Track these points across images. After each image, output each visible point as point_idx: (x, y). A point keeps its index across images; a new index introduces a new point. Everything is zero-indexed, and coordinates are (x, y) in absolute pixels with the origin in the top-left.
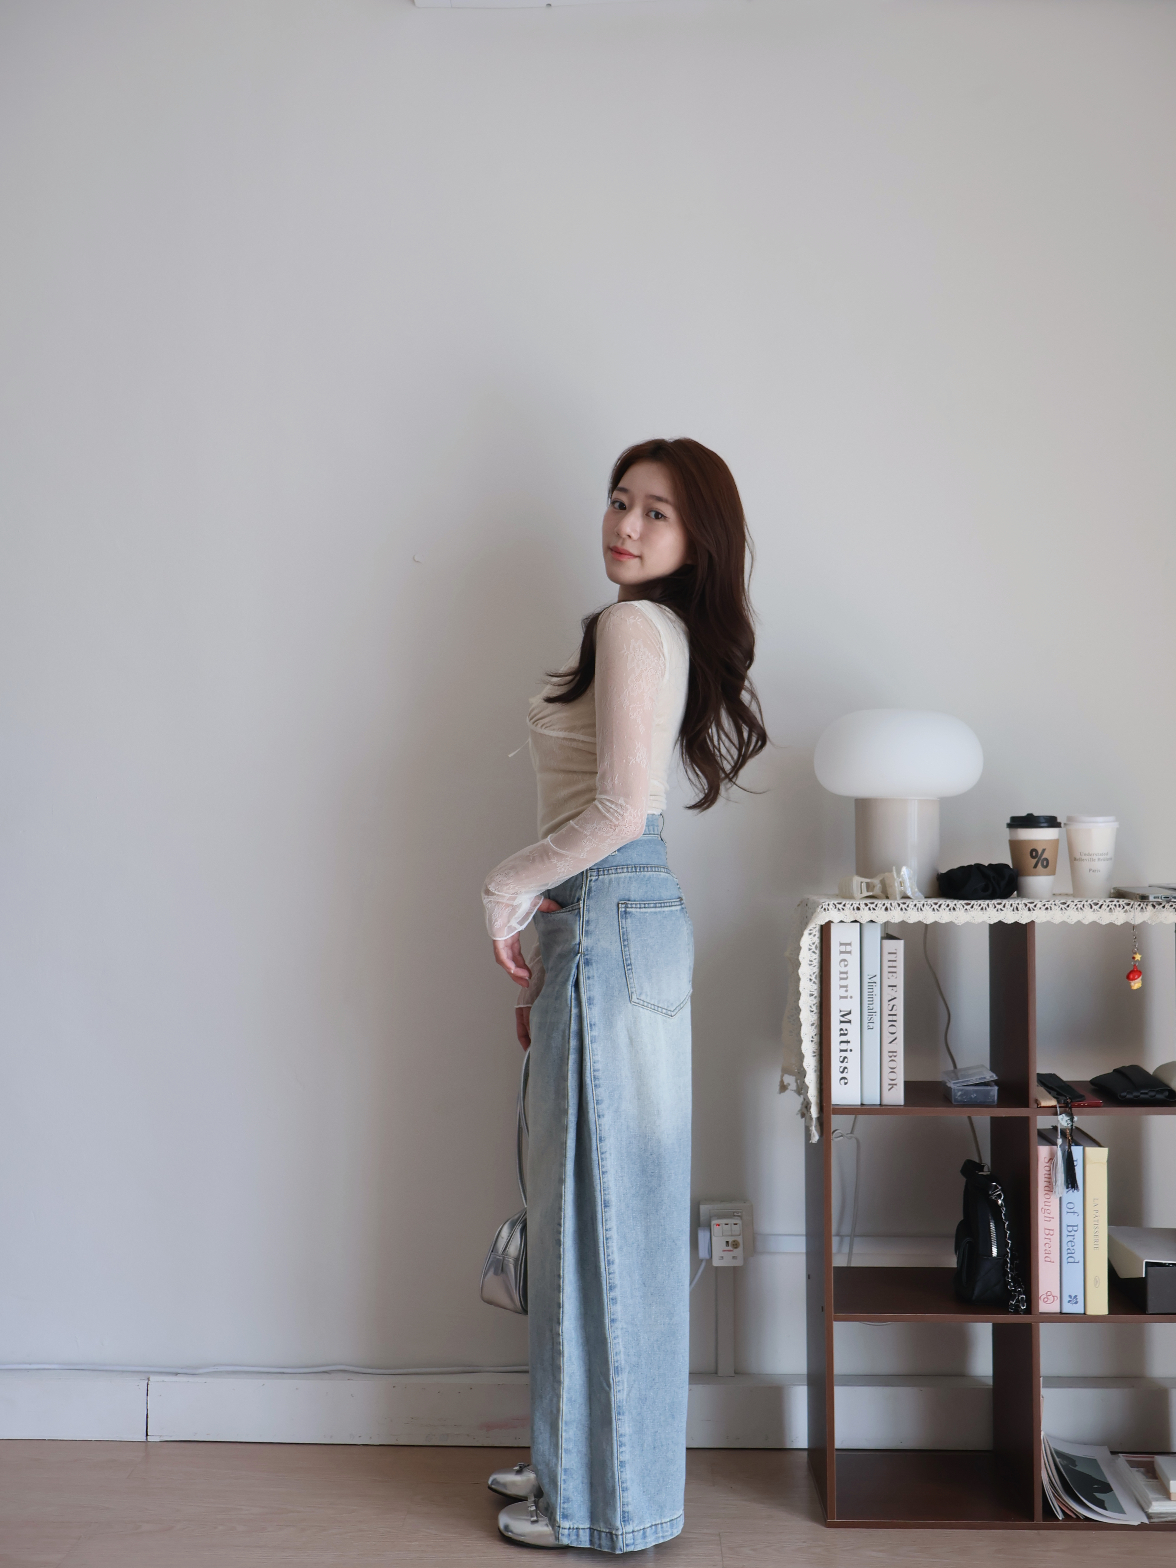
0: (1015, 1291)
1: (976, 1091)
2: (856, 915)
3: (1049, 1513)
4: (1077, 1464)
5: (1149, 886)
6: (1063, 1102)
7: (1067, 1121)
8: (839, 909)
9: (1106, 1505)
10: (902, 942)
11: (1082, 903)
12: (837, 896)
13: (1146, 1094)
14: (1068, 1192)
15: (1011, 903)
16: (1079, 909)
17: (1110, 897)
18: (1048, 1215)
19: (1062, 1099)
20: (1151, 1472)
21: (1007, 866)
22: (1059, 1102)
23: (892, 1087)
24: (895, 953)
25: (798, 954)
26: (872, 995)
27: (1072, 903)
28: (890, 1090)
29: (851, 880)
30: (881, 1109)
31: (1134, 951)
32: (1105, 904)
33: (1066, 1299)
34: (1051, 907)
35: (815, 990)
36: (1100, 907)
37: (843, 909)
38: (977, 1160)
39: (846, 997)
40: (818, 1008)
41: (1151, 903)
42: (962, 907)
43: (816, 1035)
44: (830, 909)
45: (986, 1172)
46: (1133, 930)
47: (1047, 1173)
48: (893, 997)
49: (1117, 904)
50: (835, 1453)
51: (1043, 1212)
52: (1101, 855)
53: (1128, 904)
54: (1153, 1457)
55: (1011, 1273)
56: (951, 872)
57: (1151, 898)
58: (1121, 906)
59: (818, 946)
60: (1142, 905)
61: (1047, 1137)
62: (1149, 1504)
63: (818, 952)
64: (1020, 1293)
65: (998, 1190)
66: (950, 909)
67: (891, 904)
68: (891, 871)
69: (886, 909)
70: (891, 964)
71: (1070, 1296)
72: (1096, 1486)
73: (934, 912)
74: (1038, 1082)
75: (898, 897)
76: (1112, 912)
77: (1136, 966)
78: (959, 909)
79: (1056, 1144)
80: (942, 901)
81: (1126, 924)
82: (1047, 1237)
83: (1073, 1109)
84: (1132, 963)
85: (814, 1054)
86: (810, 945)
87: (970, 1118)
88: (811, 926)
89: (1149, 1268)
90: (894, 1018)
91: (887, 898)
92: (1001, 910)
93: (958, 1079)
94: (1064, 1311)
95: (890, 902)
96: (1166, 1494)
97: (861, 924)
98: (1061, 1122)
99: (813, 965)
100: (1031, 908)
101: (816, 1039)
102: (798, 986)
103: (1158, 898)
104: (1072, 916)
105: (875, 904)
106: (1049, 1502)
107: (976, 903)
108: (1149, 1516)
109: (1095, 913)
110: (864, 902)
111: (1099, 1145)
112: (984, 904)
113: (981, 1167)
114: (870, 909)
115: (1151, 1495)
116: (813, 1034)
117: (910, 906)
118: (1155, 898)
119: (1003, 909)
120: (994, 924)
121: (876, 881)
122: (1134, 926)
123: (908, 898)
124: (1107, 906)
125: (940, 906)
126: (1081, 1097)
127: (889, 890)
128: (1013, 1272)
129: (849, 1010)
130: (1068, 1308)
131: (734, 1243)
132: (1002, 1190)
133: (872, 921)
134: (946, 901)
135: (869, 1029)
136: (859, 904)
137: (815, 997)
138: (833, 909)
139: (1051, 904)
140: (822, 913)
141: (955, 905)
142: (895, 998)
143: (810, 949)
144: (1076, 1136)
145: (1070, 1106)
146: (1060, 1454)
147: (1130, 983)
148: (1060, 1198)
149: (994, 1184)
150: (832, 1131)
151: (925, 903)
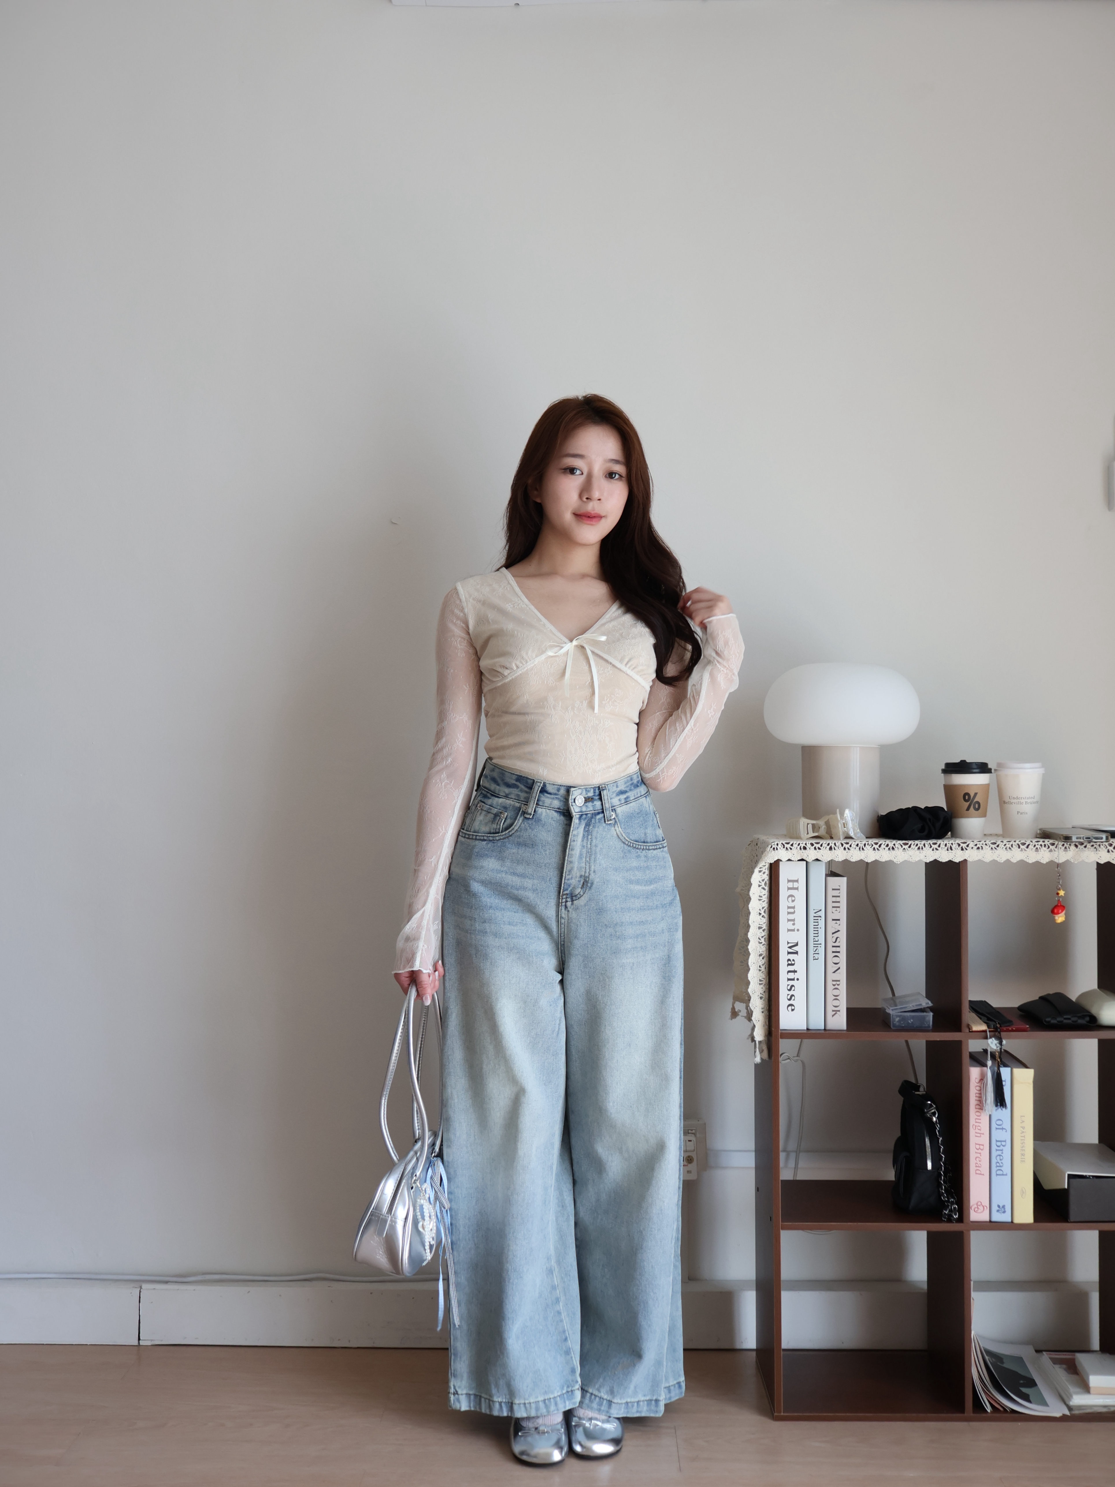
0: (948, 1201)
1: (913, 1017)
2: (803, 854)
3: (978, 1406)
4: (1004, 1361)
5: (1073, 827)
6: (992, 1027)
7: (996, 1045)
8: (787, 848)
9: (1031, 1399)
10: (845, 879)
11: (1011, 843)
12: (785, 836)
13: (1069, 1019)
14: (996, 1110)
15: (945, 843)
16: (1008, 848)
17: (1037, 838)
18: (979, 1131)
19: (992, 1024)
20: (1073, 1368)
21: (942, 808)
22: (989, 1027)
23: (836, 1013)
24: (839, 889)
25: (749, 890)
26: (818, 928)
27: (1002, 843)
28: (833, 1016)
29: (798, 822)
30: (826, 1034)
31: (1058, 888)
32: (1031, 843)
33: (995, 1208)
34: (982, 847)
35: (764, 923)
36: (1027, 847)
37: (791, 849)
38: (913, 1081)
39: (793, 930)
40: (768, 939)
41: (1074, 843)
42: (901, 847)
44: (778, 849)
45: (922, 1091)
46: (1058, 868)
47: (977, 1092)
48: (836, 930)
49: (1043, 844)
50: (782, 1352)
51: (974, 1128)
52: (1028, 799)
53: (1053, 844)
54: (1074, 1355)
55: (945, 1185)
56: (891, 814)
57: (1074, 839)
58: (1047, 845)
59: (767, 882)
60: (1065, 845)
61: (978, 1059)
62: (1070, 1397)
63: (767, 888)
64: (952, 1203)
65: (933, 1108)
66: (889, 849)
67: (835, 844)
68: (835, 813)
69: (831, 848)
70: (834, 899)
71: (999, 1206)
72: (1022, 1382)
73: (874, 852)
74: (969, 1009)
75: (842, 838)
76: (1038, 851)
77: (1060, 902)
78: (898, 848)
79: (985, 1065)
80: (882, 841)
81: (1051, 863)
82: (977, 1151)
83: (1002, 1033)
84: (1056, 899)
86: (760, 882)
87: (907, 1042)
88: (761, 864)
89: (1071, 1180)
90: (837, 949)
91: (832, 838)
92: (937, 849)
93: (896, 1006)
94: (994, 1219)
95: (834, 842)
96: (1086, 1388)
97: (807, 862)
98: (991, 1045)
99: (763, 900)
100: (964, 848)
102: (748, 920)
103: (1080, 838)
104: (1002, 855)
105: (820, 844)
106: (978, 1394)
107: (913, 843)
108: (1070, 1408)
109: (1022, 852)
110: (810, 842)
111: (1025, 1066)
112: (920, 844)
113: (917, 1087)
114: (815, 848)
115: (1072, 1389)
116: (761, 964)
117: (852, 845)
118: (1077, 838)
119: (938, 848)
120: (930, 862)
121: (821, 823)
122: (1058, 864)
123: (851, 838)
124: (1033, 845)
125: (880, 846)
126: (1009, 1022)
127: (833, 831)
128: (947, 1184)
129: (797, 942)
130: (997, 1217)
132: (937, 1108)
133: (817, 860)
134: (885, 842)
135: (814, 959)
136: (806, 844)
137: (765, 930)
138: (782, 848)
139: (983, 844)
140: (771, 852)
141: (894, 845)
142: (839, 931)
143: (759, 886)
144: (1004, 1058)
145: (999, 1030)
146: (989, 1353)
147: (1055, 917)
148: (990, 1116)
149: (929, 1102)
150: (780, 1054)
151: (867, 843)
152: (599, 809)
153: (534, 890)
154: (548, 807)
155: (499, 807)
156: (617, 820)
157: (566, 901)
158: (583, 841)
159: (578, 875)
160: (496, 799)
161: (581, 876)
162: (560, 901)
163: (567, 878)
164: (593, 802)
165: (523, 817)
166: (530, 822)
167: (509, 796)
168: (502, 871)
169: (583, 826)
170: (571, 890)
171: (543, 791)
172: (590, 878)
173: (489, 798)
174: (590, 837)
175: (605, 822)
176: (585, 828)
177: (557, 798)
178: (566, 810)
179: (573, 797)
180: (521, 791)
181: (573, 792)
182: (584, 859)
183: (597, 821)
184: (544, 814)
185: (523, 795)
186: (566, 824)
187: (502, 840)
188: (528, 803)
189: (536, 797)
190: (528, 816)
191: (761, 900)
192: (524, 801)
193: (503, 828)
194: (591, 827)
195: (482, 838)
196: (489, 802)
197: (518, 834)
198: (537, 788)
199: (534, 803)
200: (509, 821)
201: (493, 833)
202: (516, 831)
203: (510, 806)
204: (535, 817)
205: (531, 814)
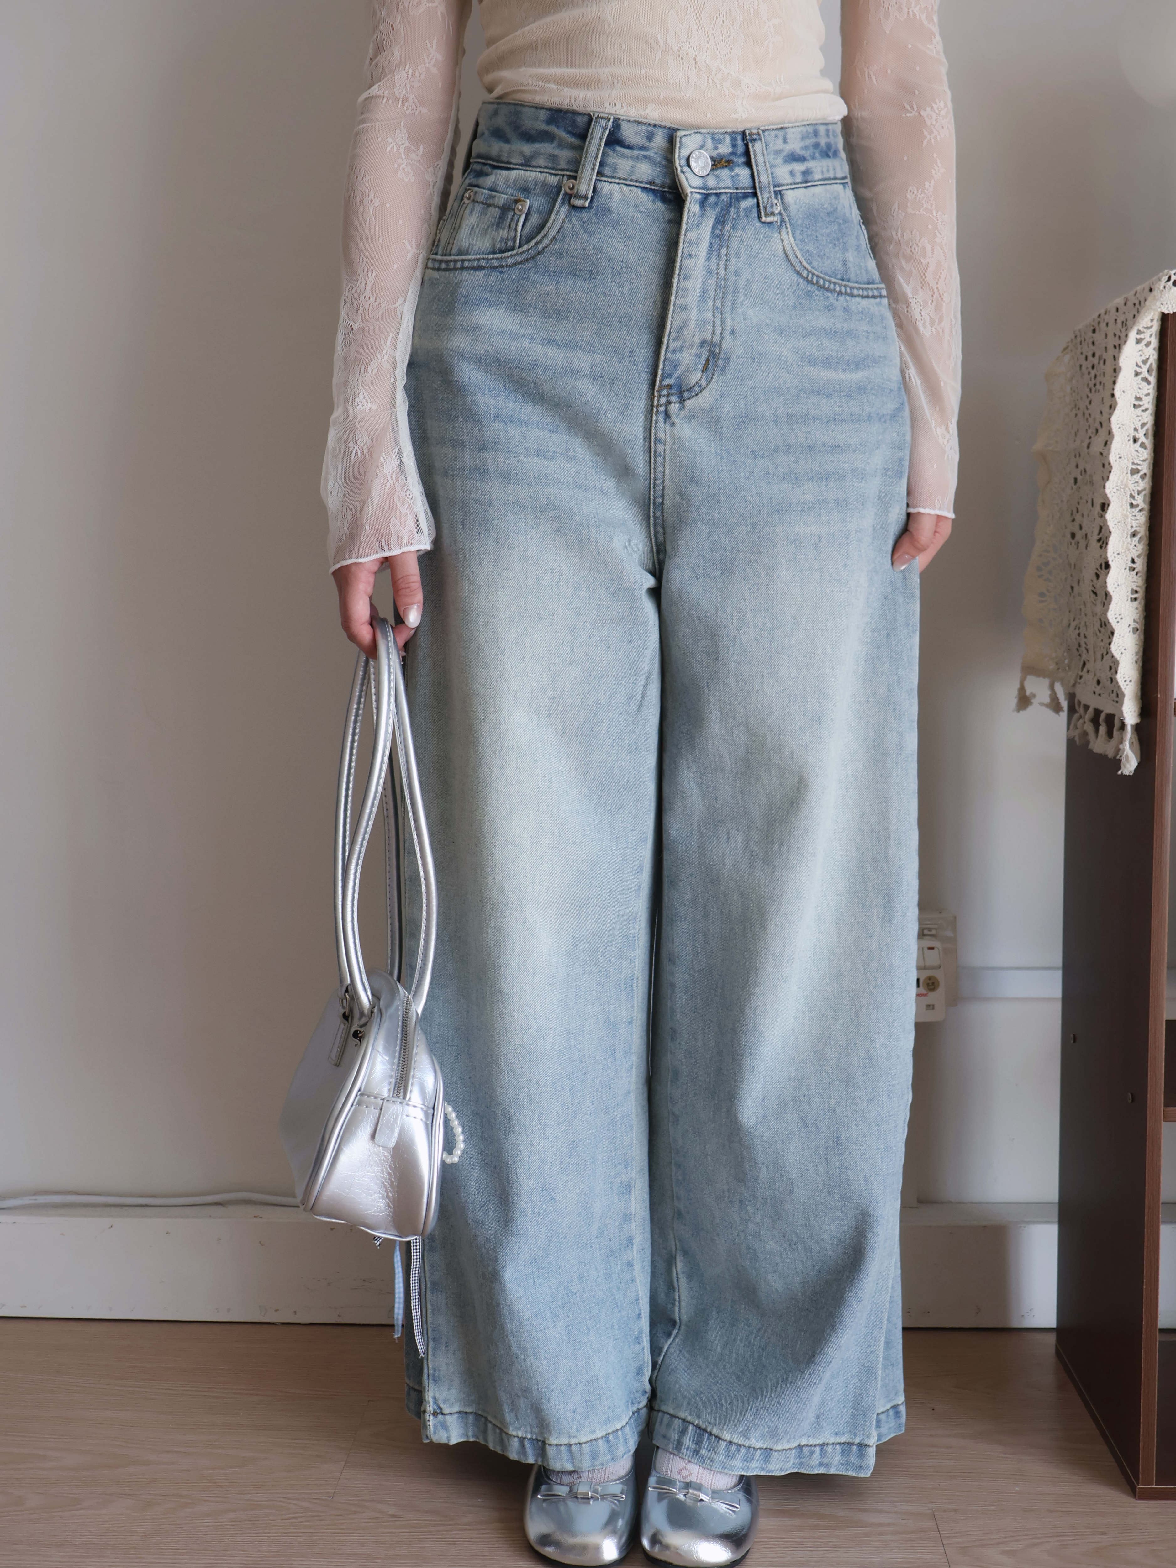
35: (1144, 461)
40: (1148, 499)
43: (1139, 556)
59: (1155, 366)
63: (1153, 379)
85: (1134, 596)
86: (1137, 365)
88: (1141, 325)
99: (1143, 408)
101: (1141, 565)
116: (1134, 553)
131: (929, 982)
137: (1143, 477)
140: (1169, 289)
143: (1137, 374)
152: (746, 185)
153: (596, 378)
154: (625, 179)
155: (510, 191)
156: (787, 219)
157: (669, 403)
158: (709, 259)
159: (697, 340)
160: (504, 172)
161: (703, 343)
162: (655, 403)
163: (671, 348)
164: (732, 170)
165: (565, 209)
166: (584, 215)
167: (534, 163)
168: (523, 336)
169: (710, 222)
170: (679, 378)
171: (614, 140)
172: (724, 346)
173: (487, 175)
174: (724, 251)
175: (759, 217)
176: (713, 228)
177: (645, 157)
178: (670, 187)
179: (685, 153)
180: (561, 145)
181: (683, 139)
182: (711, 303)
183: (741, 214)
184: (617, 196)
185: (565, 155)
186: (670, 221)
187: (519, 266)
188: (577, 172)
189: (597, 154)
190: (579, 203)
191: (1140, 406)
192: (567, 170)
193: (523, 238)
194: (727, 228)
195: (476, 264)
196: (489, 181)
197: (557, 247)
198: (598, 136)
199: (593, 169)
200: (535, 219)
201: (501, 252)
202: (551, 241)
203: (536, 184)
204: (595, 204)
205: (585, 198)
